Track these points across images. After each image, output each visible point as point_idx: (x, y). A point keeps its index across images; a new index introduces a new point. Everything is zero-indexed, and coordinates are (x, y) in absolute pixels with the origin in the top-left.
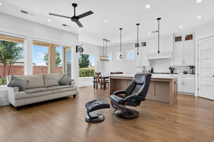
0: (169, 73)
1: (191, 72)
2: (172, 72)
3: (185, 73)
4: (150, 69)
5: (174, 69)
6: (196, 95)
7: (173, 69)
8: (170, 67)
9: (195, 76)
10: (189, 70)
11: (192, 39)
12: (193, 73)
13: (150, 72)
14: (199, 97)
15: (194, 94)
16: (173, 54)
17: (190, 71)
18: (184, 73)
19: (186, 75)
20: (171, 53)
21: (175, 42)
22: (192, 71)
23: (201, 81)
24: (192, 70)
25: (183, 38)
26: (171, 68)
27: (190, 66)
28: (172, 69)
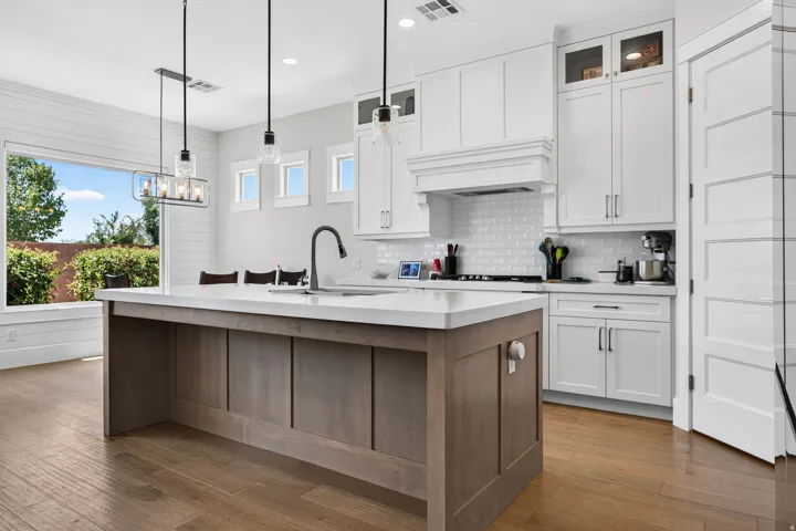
0: (537, 279)
1: (657, 273)
2: (555, 272)
3: (627, 275)
4: (443, 255)
5: (566, 251)
6: (680, 421)
7: (559, 254)
8: (548, 240)
9: (673, 298)
10: (643, 258)
11: (661, 63)
12: (667, 277)
13: (444, 269)
14: (695, 432)
15: (670, 409)
16: (553, 156)
17: (650, 265)
18: (618, 273)
19: (627, 288)
20: (540, 151)
21: (567, 82)
22: (665, 263)
23: (707, 335)
24: (661, 257)
25: (612, 59)
26: (549, 246)
27: (649, 235)
28: (554, 250)
